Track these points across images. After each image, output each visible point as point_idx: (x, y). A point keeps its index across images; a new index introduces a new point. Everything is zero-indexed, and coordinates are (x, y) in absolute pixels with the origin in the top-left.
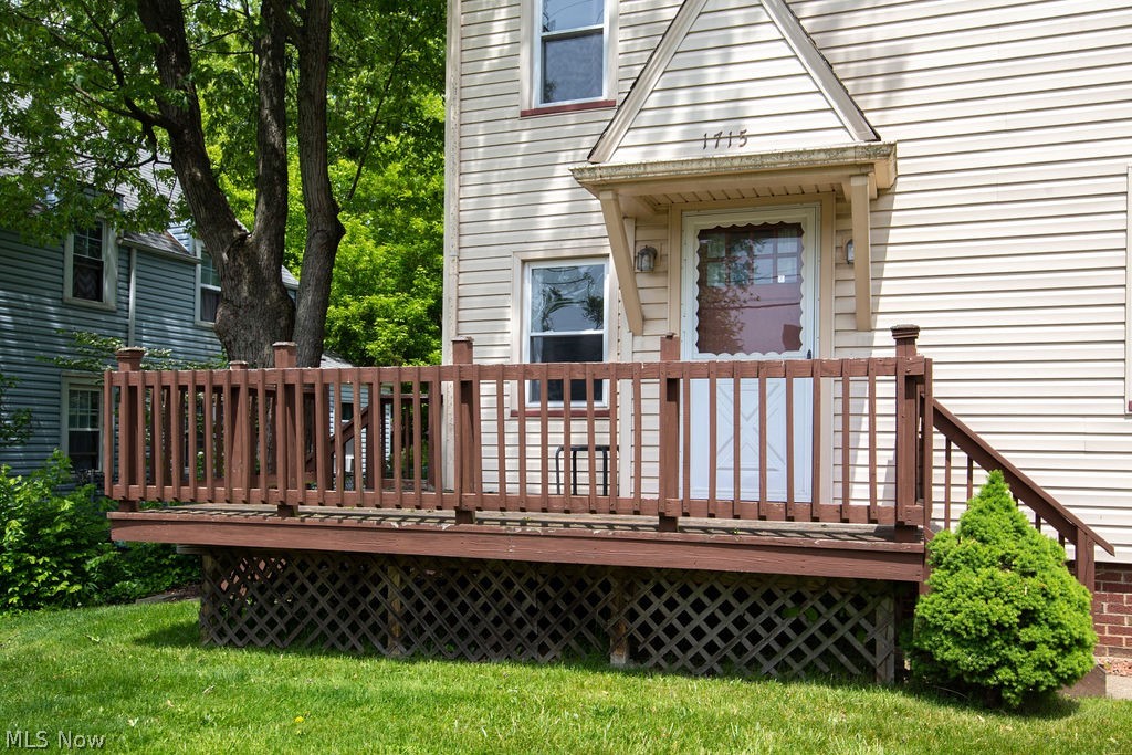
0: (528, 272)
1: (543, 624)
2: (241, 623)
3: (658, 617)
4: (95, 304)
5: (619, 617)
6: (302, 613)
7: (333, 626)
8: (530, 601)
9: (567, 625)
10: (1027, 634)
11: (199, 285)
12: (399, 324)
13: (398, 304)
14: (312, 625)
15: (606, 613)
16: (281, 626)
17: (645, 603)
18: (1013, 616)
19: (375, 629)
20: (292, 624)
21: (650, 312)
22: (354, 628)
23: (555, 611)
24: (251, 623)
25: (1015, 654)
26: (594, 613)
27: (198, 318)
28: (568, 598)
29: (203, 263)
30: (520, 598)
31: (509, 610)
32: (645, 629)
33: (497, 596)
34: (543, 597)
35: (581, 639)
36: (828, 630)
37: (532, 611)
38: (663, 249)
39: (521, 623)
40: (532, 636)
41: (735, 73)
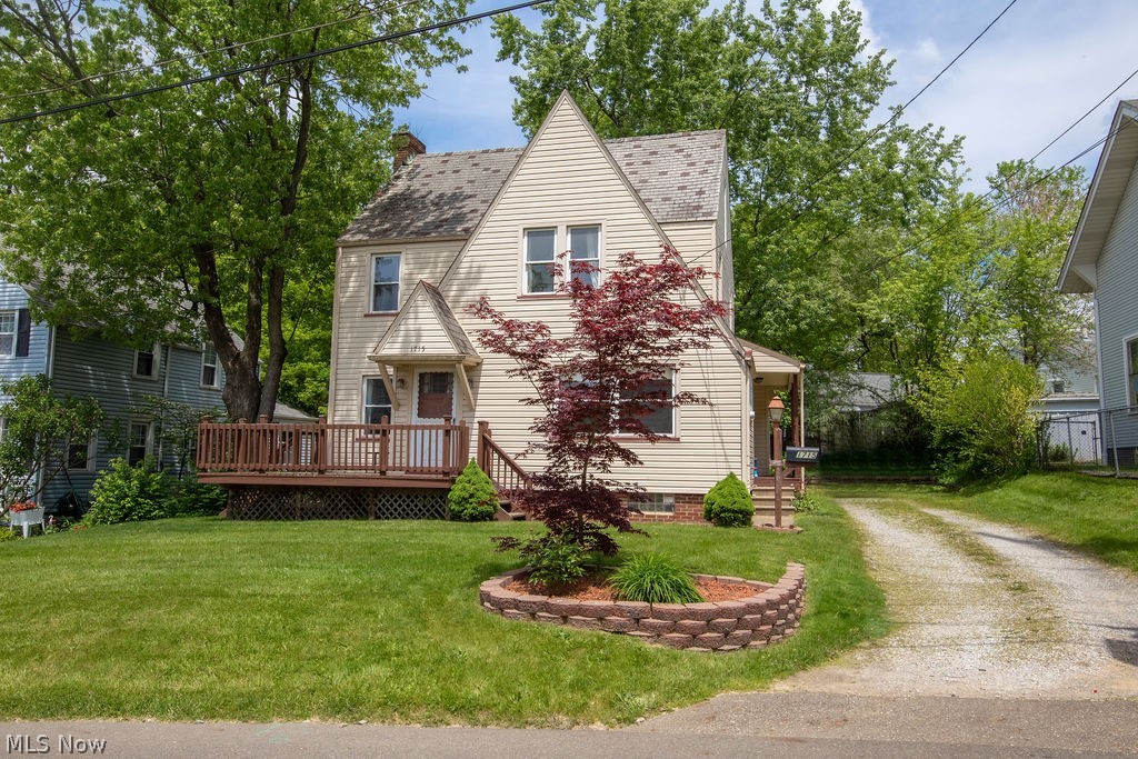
0: (365, 380)
1: (348, 509)
2: (242, 514)
3: (384, 505)
4: (148, 378)
5: (372, 506)
6: (265, 509)
7: (276, 514)
8: (344, 501)
9: (356, 509)
10: (470, 500)
11: (203, 364)
12: (321, 382)
13: (320, 369)
14: (269, 514)
15: (368, 505)
16: (257, 514)
17: (380, 501)
18: (467, 495)
19: (291, 514)
20: (261, 514)
21: (401, 402)
22: (283, 514)
23: (352, 505)
24: (246, 514)
25: (468, 506)
26: (364, 504)
27: (201, 384)
28: (356, 500)
29: (206, 352)
30: (340, 501)
31: (337, 505)
32: (380, 509)
33: (333, 501)
34: (348, 500)
35: (359, 513)
36: (433, 506)
37: (344, 505)
38: (407, 379)
39: (341, 509)
40: (344, 513)
41: (419, 321)
